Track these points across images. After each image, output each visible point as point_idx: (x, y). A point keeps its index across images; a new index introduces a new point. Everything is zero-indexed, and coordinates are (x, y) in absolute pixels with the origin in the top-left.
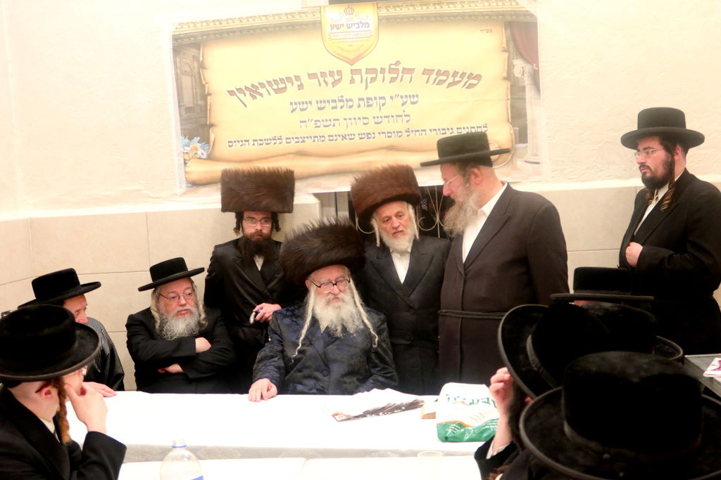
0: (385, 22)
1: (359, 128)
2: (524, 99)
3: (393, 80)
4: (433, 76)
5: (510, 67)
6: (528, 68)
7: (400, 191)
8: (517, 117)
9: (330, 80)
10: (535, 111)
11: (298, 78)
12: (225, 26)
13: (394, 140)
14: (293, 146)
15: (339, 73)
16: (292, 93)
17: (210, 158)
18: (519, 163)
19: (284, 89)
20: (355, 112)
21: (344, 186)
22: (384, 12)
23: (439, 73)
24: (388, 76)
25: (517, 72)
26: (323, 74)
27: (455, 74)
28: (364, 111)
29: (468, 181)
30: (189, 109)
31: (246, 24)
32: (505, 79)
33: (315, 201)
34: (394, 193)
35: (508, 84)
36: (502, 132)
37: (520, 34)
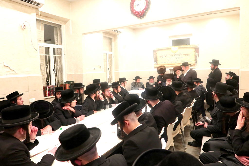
0: (179, 48)
1: (175, 61)
5: (195, 53)
6: (197, 54)
7: (179, 69)
8: (196, 60)
9: (172, 55)
10: (198, 59)
11: (168, 55)
12: (159, 49)
14: (167, 63)
16: (167, 57)
17: (157, 65)
18: (196, 66)
21: (172, 68)
23: (185, 54)
24: (179, 55)
25: (196, 54)
27: (188, 54)
28: (176, 59)
30: (155, 59)
31: (162, 49)
32: (194, 55)
33: (169, 70)
35: (195, 56)
36: (194, 62)
37: (197, 49)
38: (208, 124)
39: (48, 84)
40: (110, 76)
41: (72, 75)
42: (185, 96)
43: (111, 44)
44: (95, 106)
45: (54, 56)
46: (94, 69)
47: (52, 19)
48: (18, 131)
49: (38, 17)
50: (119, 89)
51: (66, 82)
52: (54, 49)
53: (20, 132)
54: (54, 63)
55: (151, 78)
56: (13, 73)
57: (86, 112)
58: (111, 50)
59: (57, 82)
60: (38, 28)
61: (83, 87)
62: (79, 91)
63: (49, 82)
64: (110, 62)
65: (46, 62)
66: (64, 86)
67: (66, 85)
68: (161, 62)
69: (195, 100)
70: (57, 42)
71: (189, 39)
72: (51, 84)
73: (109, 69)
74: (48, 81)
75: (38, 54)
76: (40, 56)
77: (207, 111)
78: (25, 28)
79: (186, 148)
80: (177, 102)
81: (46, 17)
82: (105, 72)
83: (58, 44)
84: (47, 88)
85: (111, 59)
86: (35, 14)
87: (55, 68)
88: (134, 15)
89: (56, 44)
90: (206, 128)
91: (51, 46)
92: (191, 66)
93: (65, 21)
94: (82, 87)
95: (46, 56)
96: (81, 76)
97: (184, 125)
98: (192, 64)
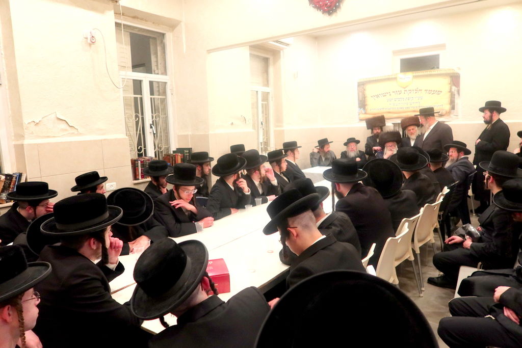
0: (415, 76)
1: (405, 106)
2: (454, 98)
5: (451, 88)
6: (456, 89)
7: (415, 123)
8: (452, 103)
9: (398, 93)
10: (458, 101)
11: (389, 93)
12: (371, 79)
14: (387, 110)
15: (401, 91)
16: (388, 97)
17: (365, 113)
18: (452, 115)
19: (386, 96)
20: (405, 102)
21: (399, 121)
22: (414, 74)
23: (429, 91)
24: (415, 92)
25: (453, 90)
27: (434, 91)
28: (407, 101)
29: (426, 120)
30: (361, 101)
31: (376, 79)
33: (392, 125)
34: (412, 123)
35: (450, 93)
36: (447, 107)
37: (455, 79)
38: (473, 241)
39: (140, 155)
40: (264, 139)
41: (187, 135)
42: (424, 180)
43: (266, 71)
44: (234, 199)
45: (151, 98)
46: (232, 124)
47: (146, 21)
48: (86, 244)
49: (119, 19)
50: (284, 166)
51: (175, 150)
52: (151, 83)
53: (90, 244)
54: (152, 113)
55: (352, 141)
56: (73, 133)
57: (215, 211)
58: (267, 83)
59: (158, 151)
60: (119, 40)
61: (210, 162)
62: (202, 169)
63: (143, 151)
64: (266, 108)
65: (137, 111)
66: (172, 158)
67: (176, 157)
68: (375, 108)
69: (446, 190)
70: (156, 69)
71: (438, 55)
72: (145, 155)
73: (262, 124)
74: (141, 148)
75: (121, 94)
76: (125, 99)
77: (474, 215)
78: (93, 41)
79: (423, 289)
80: (405, 192)
81: (134, 17)
82: (255, 129)
83: (158, 74)
84: (139, 162)
85: (266, 103)
86: (112, 12)
87: (153, 121)
88: (315, 7)
89: (155, 74)
90: (467, 249)
91: (145, 78)
92: (441, 116)
93: (173, 25)
94: (208, 160)
95: (136, 99)
96: (205, 138)
97: (420, 241)
98: (444, 112)
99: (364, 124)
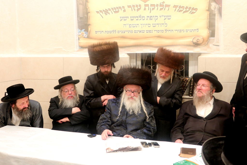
1: (146, 28)
2: (215, 19)
3: (161, 9)
4: (178, 8)
5: (210, 5)
6: (217, 6)
8: (211, 26)
9: (136, 8)
10: (219, 25)
11: (123, 7)
13: (160, 34)
14: (120, 34)
15: (140, 6)
16: (121, 13)
17: (88, 37)
18: (211, 45)
19: (118, 12)
20: (146, 22)
23: (180, 7)
24: (159, 8)
25: (212, 8)
26: (134, 6)
27: (187, 7)
28: (149, 22)
30: (81, 18)
32: (207, 10)
33: (128, 56)
35: (208, 13)
36: (205, 33)
55: (67, 82)
98: (201, 41)
99: (85, 55)
